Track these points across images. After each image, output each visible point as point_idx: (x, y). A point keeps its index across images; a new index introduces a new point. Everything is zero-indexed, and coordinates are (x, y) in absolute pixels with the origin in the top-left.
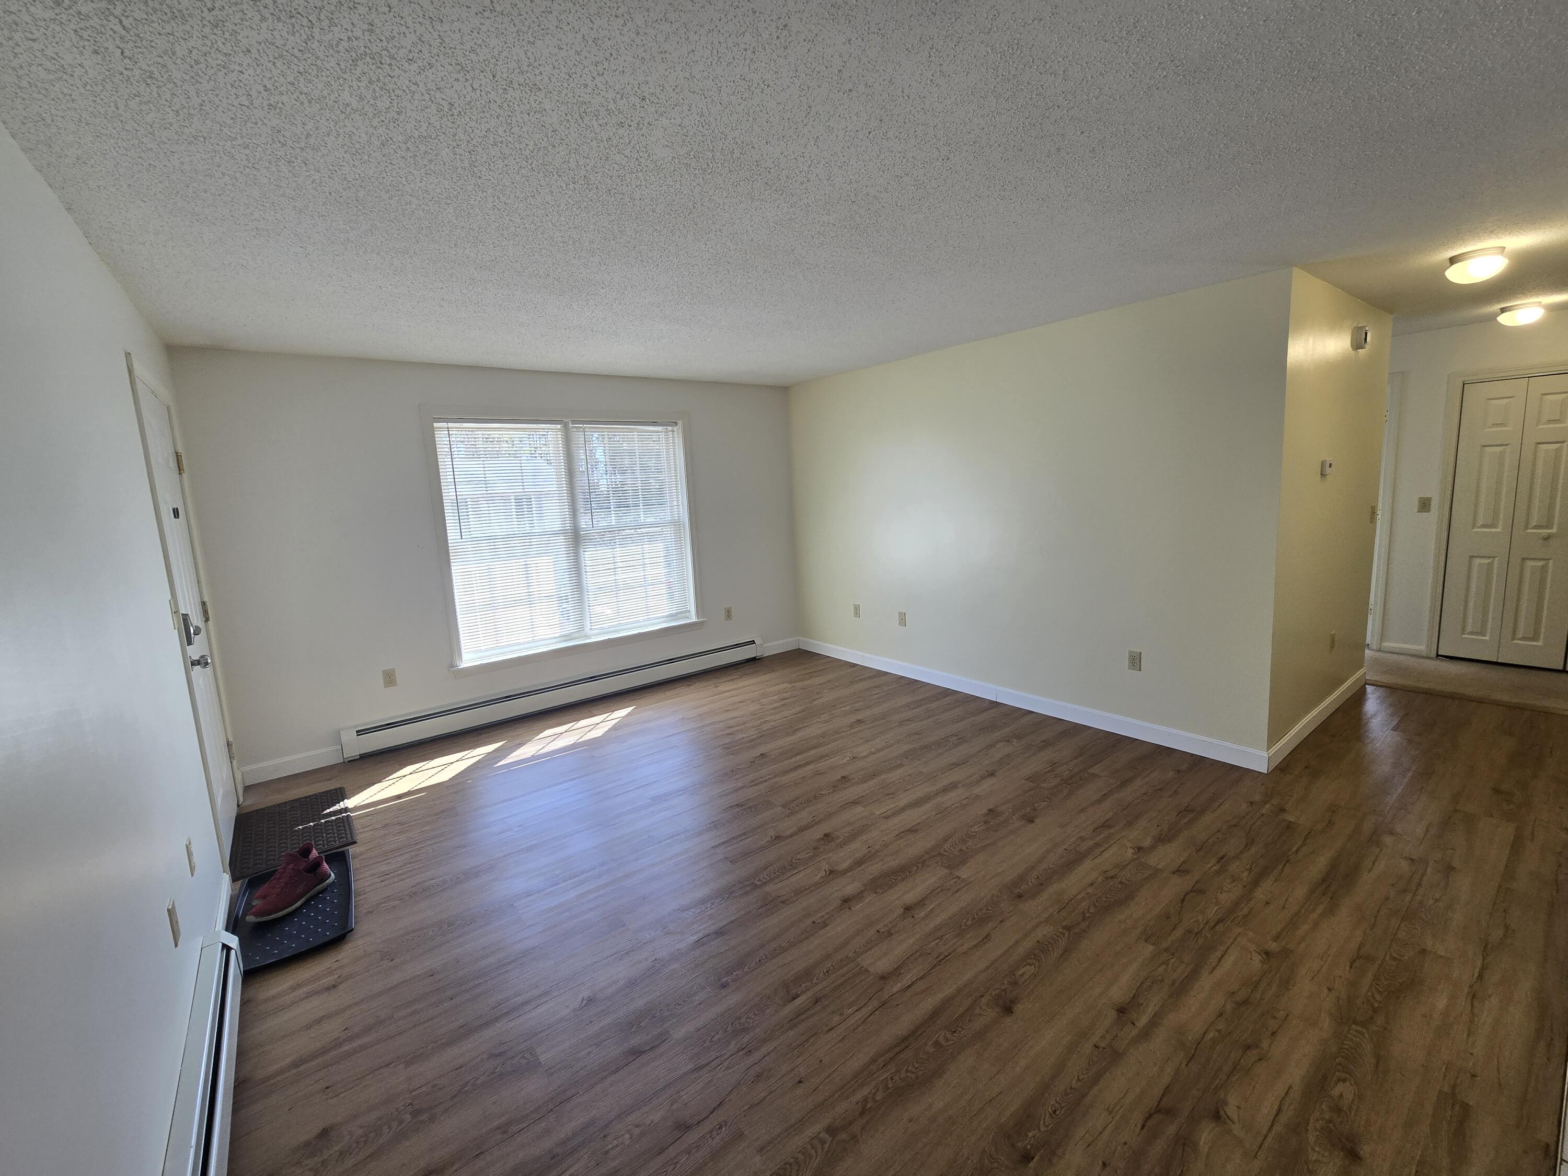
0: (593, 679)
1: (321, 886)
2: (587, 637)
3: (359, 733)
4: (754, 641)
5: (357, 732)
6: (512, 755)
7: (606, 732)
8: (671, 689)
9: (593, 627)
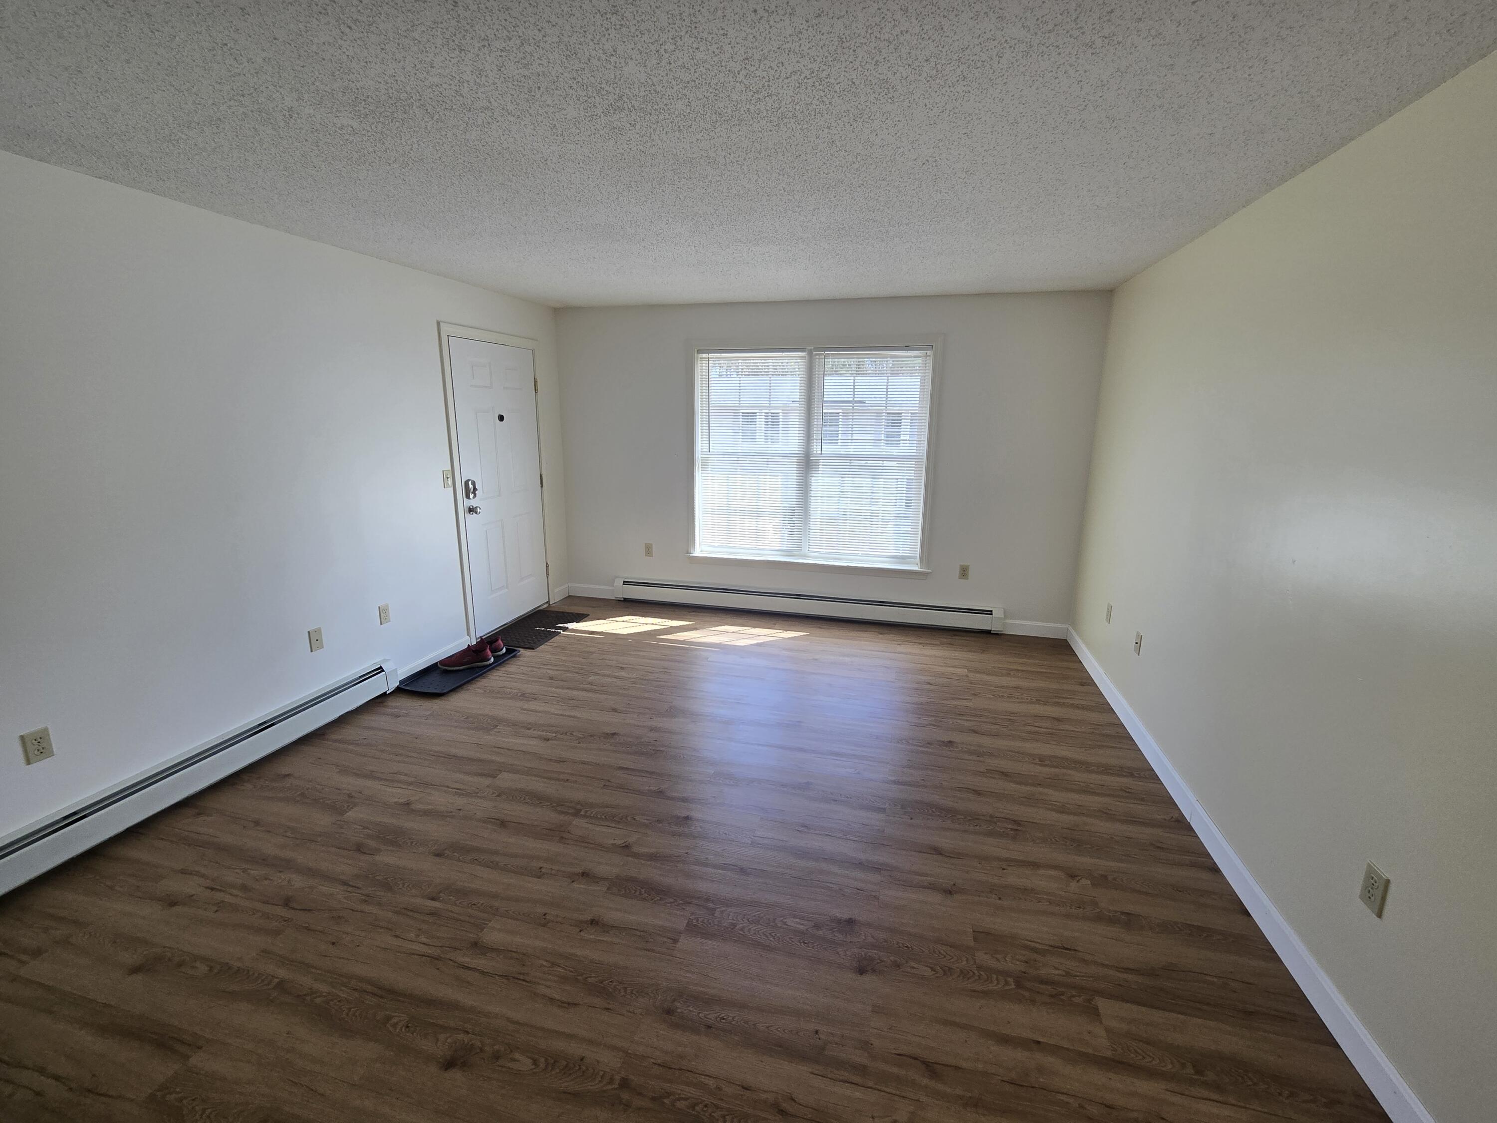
0: (798, 596)
1: (480, 664)
2: (805, 556)
3: (625, 583)
4: (991, 611)
5: (624, 582)
6: (678, 634)
7: (751, 645)
8: (859, 631)
9: (810, 549)
